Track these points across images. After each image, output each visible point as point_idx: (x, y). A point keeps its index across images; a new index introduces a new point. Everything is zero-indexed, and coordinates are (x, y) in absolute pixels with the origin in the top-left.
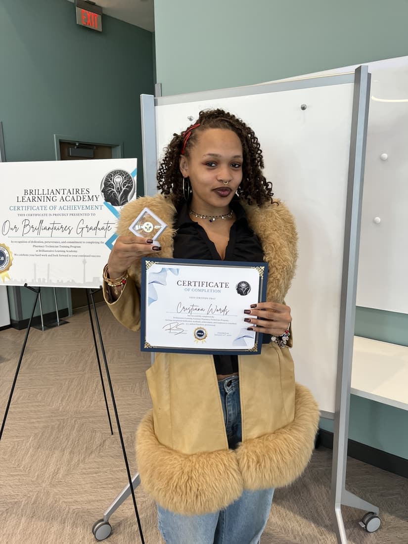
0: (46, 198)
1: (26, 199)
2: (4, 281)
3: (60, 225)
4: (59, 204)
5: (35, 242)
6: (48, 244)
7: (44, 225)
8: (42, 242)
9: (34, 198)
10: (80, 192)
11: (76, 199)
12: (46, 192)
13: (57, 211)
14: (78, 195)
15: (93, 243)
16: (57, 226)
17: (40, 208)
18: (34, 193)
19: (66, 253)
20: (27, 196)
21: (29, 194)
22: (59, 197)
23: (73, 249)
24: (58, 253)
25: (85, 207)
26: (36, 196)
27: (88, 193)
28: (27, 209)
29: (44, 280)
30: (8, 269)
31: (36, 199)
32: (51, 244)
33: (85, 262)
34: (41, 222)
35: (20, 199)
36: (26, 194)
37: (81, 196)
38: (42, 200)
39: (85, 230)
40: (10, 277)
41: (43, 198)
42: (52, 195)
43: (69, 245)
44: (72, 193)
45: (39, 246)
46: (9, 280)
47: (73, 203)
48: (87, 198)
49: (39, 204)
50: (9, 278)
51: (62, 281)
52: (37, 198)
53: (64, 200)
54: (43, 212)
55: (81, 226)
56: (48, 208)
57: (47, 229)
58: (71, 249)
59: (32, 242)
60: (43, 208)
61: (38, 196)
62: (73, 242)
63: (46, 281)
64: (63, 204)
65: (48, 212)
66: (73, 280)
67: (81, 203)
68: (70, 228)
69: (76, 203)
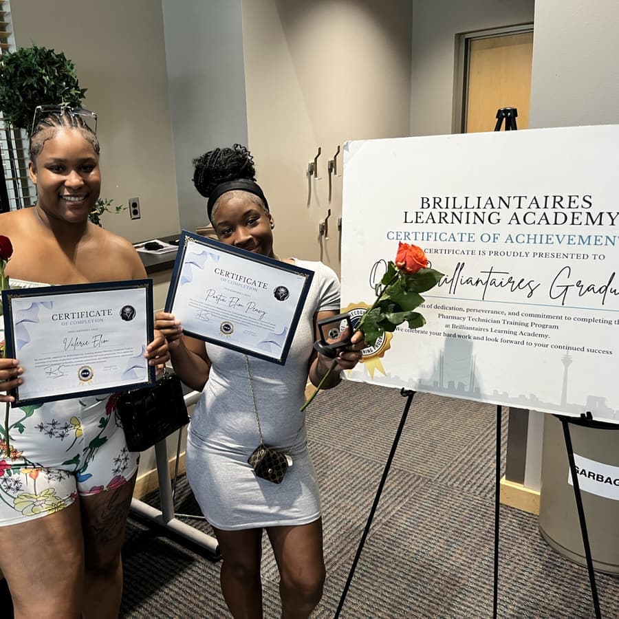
0: (472, 216)
1: (424, 218)
2: (372, 377)
3: (507, 277)
4: (504, 229)
5: (443, 307)
6: (475, 315)
7: (465, 274)
8: (460, 309)
9: (443, 215)
10: (565, 203)
11: (552, 221)
12: (473, 202)
13: (500, 245)
14: (559, 209)
15: (594, 320)
16: (498, 278)
17: (458, 238)
18: (443, 204)
19: (519, 338)
20: (427, 212)
21: (432, 206)
22: (506, 214)
23: (539, 331)
24: (499, 336)
25: (576, 240)
26: (449, 212)
27: (588, 205)
28: (425, 238)
29: (461, 385)
30: (382, 355)
31: (449, 219)
32: (483, 316)
33: (567, 361)
34: (460, 267)
35: (411, 217)
36: (426, 205)
37: (569, 213)
38: (464, 220)
39: (573, 291)
40: (386, 372)
41: (464, 216)
42: (489, 210)
43: (529, 320)
44: (542, 205)
45: (453, 318)
46: (383, 375)
47: (544, 229)
48: (583, 218)
49: (457, 228)
50: (384, 373)
51: (505, 394)
52: (450, 215)
53: (521, 220)
54: (465, 246)
55: (563, 280)
56: (477, 237)
57: (474, 282)
58: (531, 330)
59: (437, 307)
60: (465, 238)
61: (454, 210)
62: (538, 316)
63: (467, 389)
64: (515, 229)
65: (478, 245)
66: (532, 395)
67: (567, 229)
68: (533, 285)
69: (552, 230)
